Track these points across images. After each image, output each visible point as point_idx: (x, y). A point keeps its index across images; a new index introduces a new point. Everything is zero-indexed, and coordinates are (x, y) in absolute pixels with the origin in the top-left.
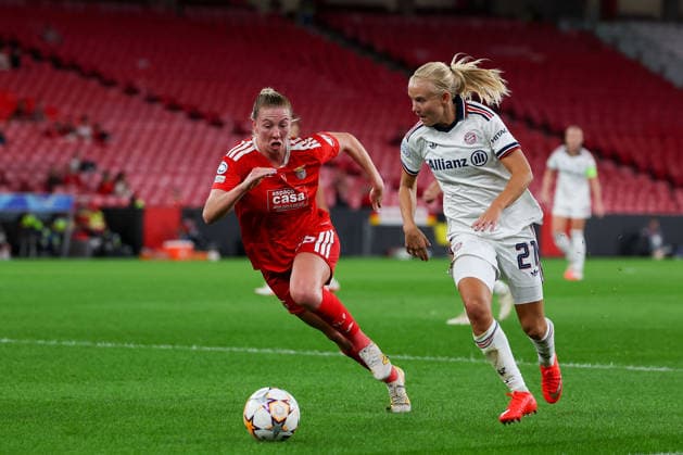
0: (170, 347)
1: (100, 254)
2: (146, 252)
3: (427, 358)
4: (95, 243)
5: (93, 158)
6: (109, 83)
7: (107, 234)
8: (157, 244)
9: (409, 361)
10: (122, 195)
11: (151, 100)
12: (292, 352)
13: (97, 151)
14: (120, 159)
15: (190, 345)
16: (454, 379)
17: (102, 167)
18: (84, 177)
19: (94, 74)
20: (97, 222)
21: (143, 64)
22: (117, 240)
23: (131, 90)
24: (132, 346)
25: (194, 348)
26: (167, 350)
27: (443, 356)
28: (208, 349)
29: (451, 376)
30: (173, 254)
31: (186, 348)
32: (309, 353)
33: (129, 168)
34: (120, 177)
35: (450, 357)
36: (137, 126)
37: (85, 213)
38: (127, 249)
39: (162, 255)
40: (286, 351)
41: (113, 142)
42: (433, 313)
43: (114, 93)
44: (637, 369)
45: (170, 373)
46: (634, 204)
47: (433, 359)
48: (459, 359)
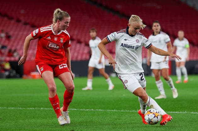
0: (34, 108)
1: (9, 77)
2: (24, 76)
3: (122, 111)
4: (7, 73)
5: (6, 44)
6: (11, 18)
7: (11, 70)
8: (28, 73)
9: (116, 112)
10: (16, 56)
11: (26, 24)
12: (75, 109)
13: (7, 42)
14: (15, 44)
15: (41, 108)
16: (131, 117)
17: (9, 48)
18: (3, 51)
19: (6, 15)
20: (7, 66)
21: (22, 12)
22: (14, 72)
23: (18, 21)
24: (20, 108)
25: (42, 109)
26: (33, 110)
27: (128, 110)
28: (47, 109)
29: (130, 117)
30: (34, 77)
31: (39, 109)
32: (81, 110)
33: (18, 47)
34: (15, 51)
35: (130, 110)
36: (21, 33)
37: (4, 63)
38: (18, 75)
39: (30, 77)
40: (73, 109)
41: (13, 39)
42: (124, 95)
43: (13, 22)
44: (195, 113)
45: (33, 117)
46: (193, 57)
47: (124, 111)
48: (133, 111)
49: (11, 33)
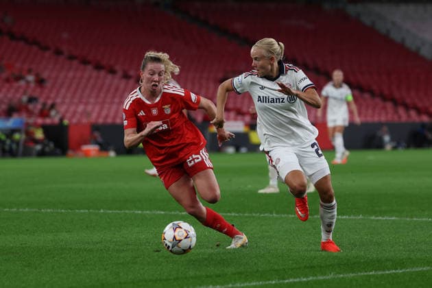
0: (87, 211)
1: (42, 154)
2: (70, 152)
3: (246, 215)
4: (39, 147)
5: (36, 94)
6: (45, 48)
7: (46, 142)
8: (77, 147)
9: (235, 217)
10: (55, 117)
11: (71, 58)
12: (162, 213)
13: (38, 90)
14: (52, 95)
15: (100, 210)
16: (264, 227)
17: (41, 100)
18: (31, 106)
19: (35, 43)
20: (39, 134)
21: (65, 35)
22: (52, 145)
23: (58, 52)
24: (63, 211)
25: (102, 211)
26: (84, 213)
27: (256, 213)
28: (110, 212)
29: (262, 225)
30: (87, 154)
31: (97, 211)
32: (173, 213)
33: (59, 100)
34: (53, 106)
35: (261, 213)
36: (62, 75)
37: (32, 129)
38: (58, 151)
39: (80, 154)
40: (159, 212)
41: (48, 84)
42: (250, 186)
43: (47, 54)
44: (378, 218)
45: (87, 227)
46: (373, 116)
47: (250, 215)
48: (266, 215)
49: (45, 75)
